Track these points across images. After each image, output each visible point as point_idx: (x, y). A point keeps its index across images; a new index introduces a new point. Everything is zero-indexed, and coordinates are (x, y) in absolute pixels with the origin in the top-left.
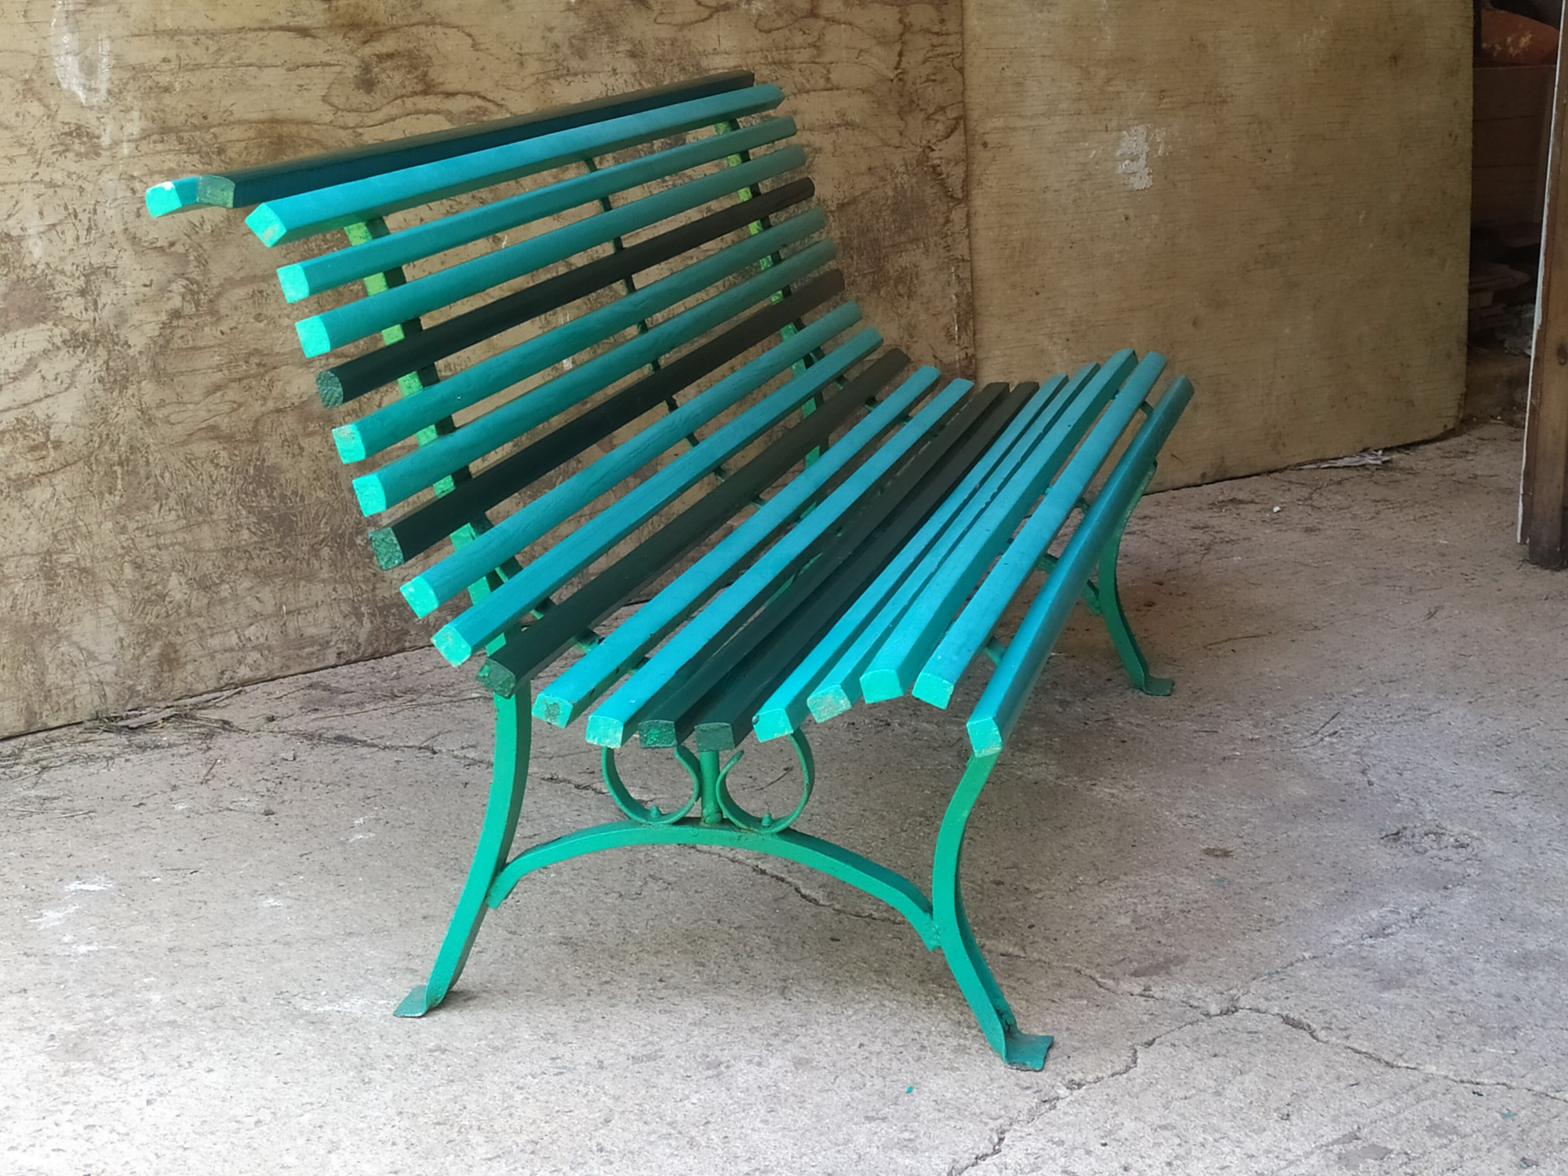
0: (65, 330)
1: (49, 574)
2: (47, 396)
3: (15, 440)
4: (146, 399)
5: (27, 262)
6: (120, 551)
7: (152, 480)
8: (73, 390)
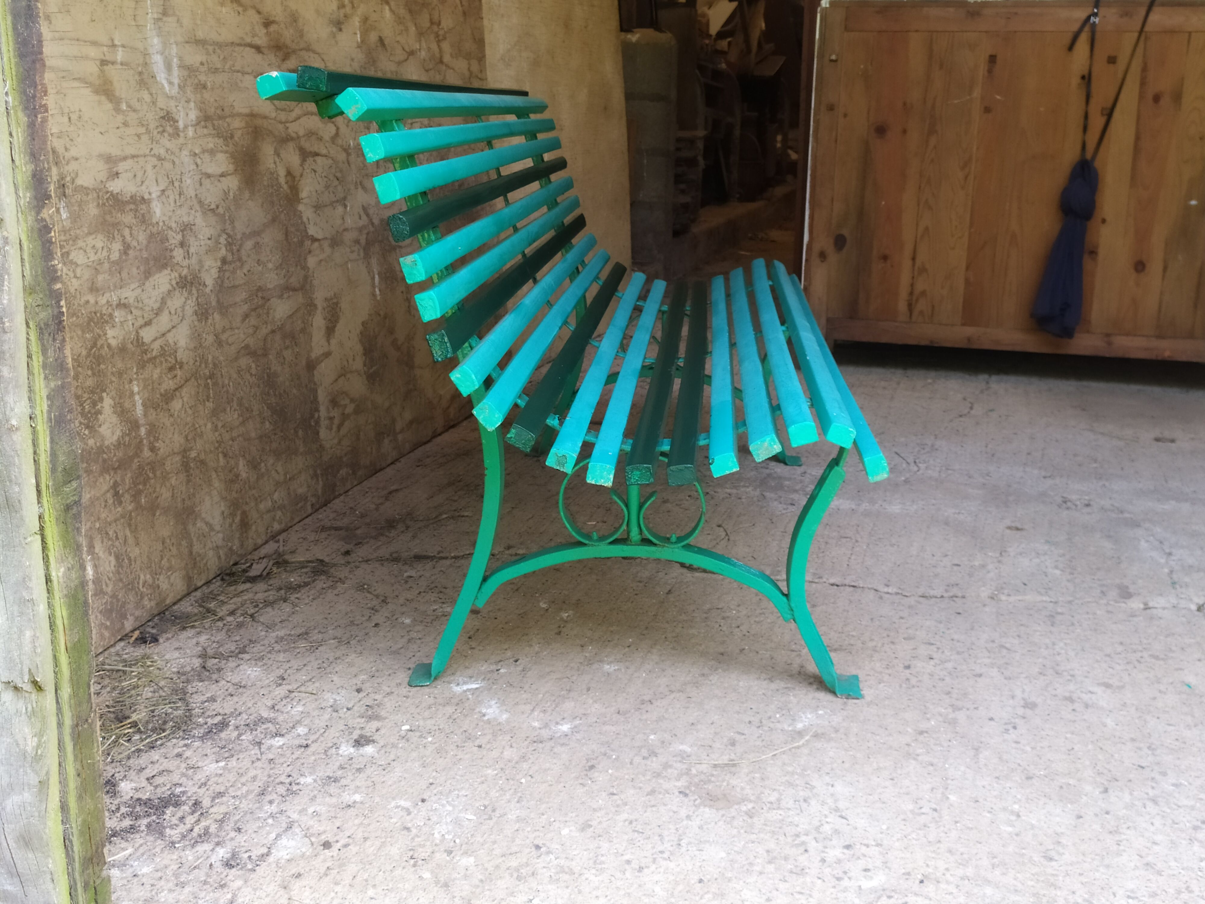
0: (177, 275)
1: (186, 466)
2: (173, 327)
3: (161, 362)
4: (217, 326)
5: (154, 221)
6: (217, 445)
7: (225, 389)
8: (184, 321)
